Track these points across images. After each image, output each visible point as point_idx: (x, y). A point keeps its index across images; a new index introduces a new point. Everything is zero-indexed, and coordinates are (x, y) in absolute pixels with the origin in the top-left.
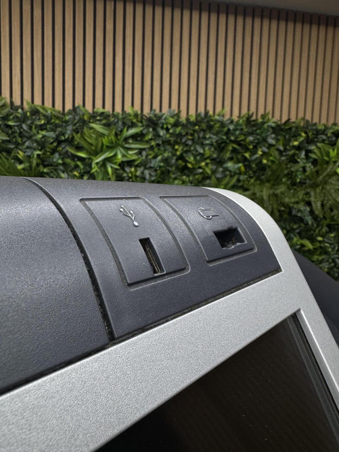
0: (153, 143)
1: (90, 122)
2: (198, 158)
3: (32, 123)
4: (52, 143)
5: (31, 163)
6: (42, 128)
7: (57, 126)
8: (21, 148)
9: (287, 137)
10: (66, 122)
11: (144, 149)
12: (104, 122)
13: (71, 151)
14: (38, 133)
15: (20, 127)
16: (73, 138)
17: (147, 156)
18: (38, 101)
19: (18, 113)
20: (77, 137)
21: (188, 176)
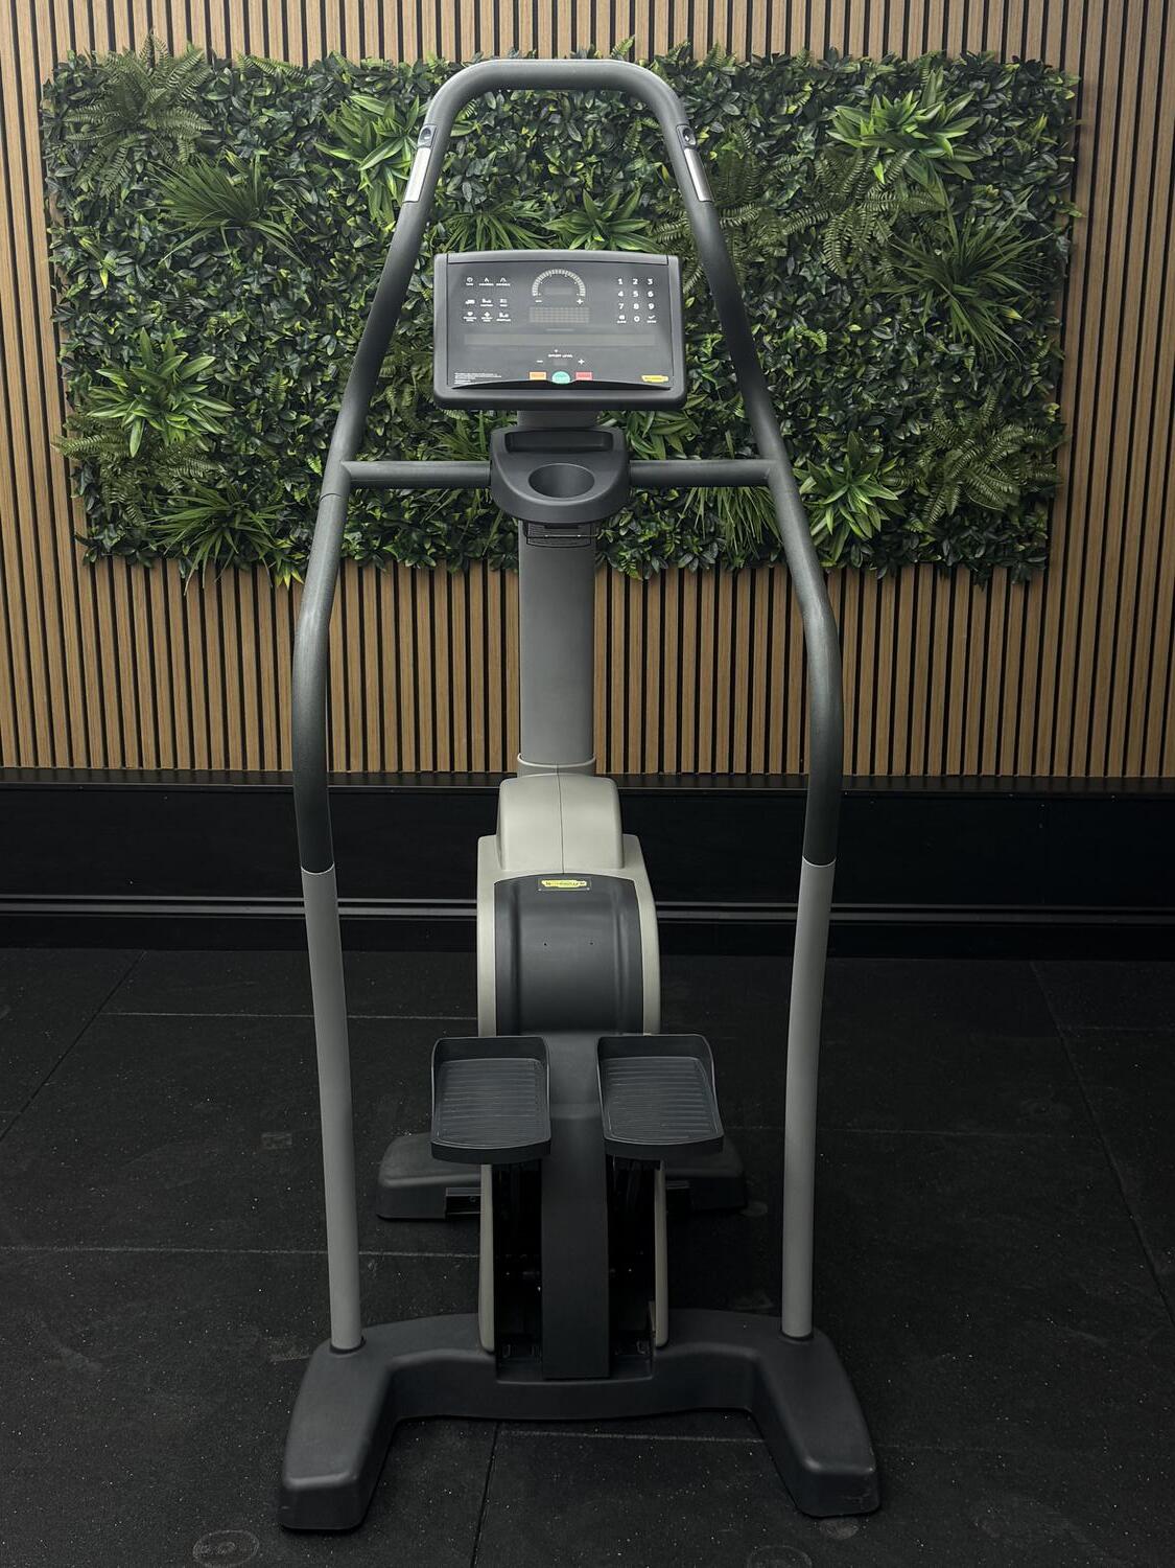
0: (476, 126)
1: (353, 88)
2: (570, 152)
3: (250, 94)
4: (286, 133)
5: (251, 173)
6: (265, 102)
7: (292, 98)
8: (231, 144)
9: (767, 96)
10: (310, 89)
11: (462, 137)
12: (379, 86)
13: (321, 148)
14: (261, 114)
15: (228, 103)
16: (323, 121)
17: (465, 154)
18: (257, 50)
19: (224, 76)
20: (331, 119)
21: (551, 193)
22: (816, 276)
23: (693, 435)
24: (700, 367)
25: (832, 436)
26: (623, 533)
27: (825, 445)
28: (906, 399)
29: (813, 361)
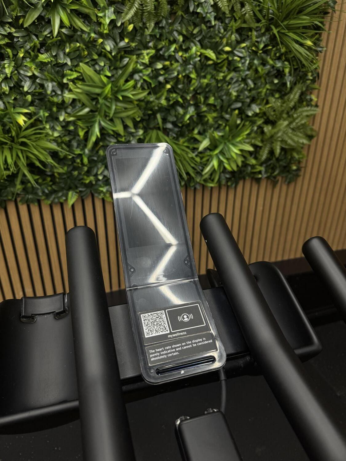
22: (207, 13)
23: (139, 117)
24: (140, 71)
25: (215, 115)
26: (100, 178)
27: (211, 120)
28: (254, 92)
29: (206, 69)
